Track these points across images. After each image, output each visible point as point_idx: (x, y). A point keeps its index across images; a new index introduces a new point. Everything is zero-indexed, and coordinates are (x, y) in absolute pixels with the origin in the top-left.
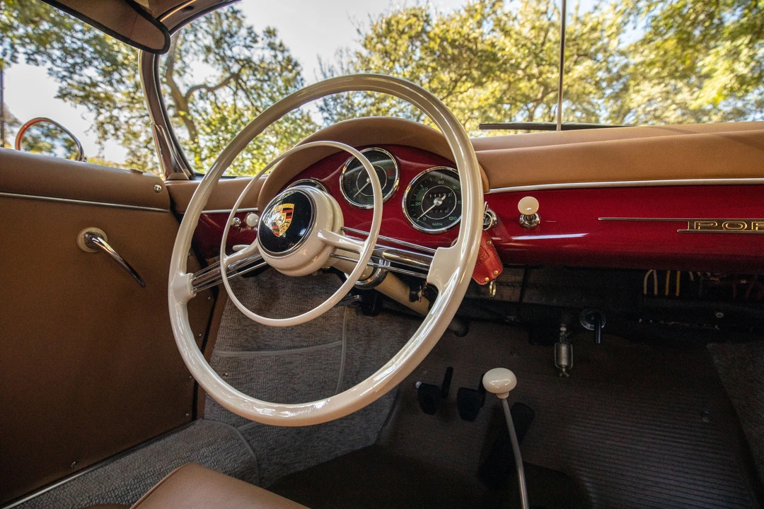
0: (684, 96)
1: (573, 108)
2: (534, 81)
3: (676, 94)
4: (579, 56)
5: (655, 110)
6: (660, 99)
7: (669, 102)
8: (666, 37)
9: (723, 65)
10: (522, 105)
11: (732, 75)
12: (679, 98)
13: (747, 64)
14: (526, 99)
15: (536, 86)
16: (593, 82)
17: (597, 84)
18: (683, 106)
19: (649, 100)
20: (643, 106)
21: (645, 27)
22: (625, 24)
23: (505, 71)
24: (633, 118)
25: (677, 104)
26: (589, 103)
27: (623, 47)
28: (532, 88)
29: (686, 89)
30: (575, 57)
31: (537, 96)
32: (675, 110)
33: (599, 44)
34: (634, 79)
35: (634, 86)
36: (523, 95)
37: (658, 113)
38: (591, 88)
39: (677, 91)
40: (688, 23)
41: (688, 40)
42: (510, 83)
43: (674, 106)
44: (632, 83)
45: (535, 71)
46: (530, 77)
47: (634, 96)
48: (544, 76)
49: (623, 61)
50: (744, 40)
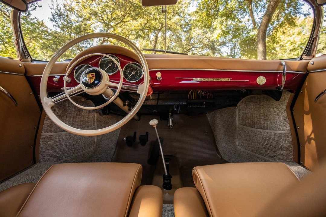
0: (209, 35)
1: (173, 34)
2: (157, 21)
3: (206, 34)
4: (174, 13)
5: (200, 39)
6: (201, 35)
7: (204, 36)
8: (203, 11)
9: (219, 26)
10: (153, 31)
11: (221, 30)
12: (207, 35)
13: (225, 27)
14: (155, 29)
15: (158, 23)
16: (179, 25)
17: (181, 26)
18: (208, 38)
19: (198, 35)
20: (196, 37)
21: (196, 7)
22: (190, 4)
23: (146, 15)
24: (193, 41)
25: (206, 37)
26: (178, 33)
27: (189, 12)
28: (157, 24)
29: (209, 32)
30: (173, 13)
31: (159, 28)
32: (206, 39)
33: (181, 10)
34: (193, 26)
35: (193, 29)
36: (153, 27)
37: (201, 40)
38: (178, 27)
39: (207, 33)
40: (209, 8)
41: (210, 14)
42: (148, 21)
43: (206, 38)
44: (193, 28)
45: (158, 17)
46: (156, 19)
47: (193, 32)
48: (161, 20)
49: (189, 18)
50: (224, 18)
